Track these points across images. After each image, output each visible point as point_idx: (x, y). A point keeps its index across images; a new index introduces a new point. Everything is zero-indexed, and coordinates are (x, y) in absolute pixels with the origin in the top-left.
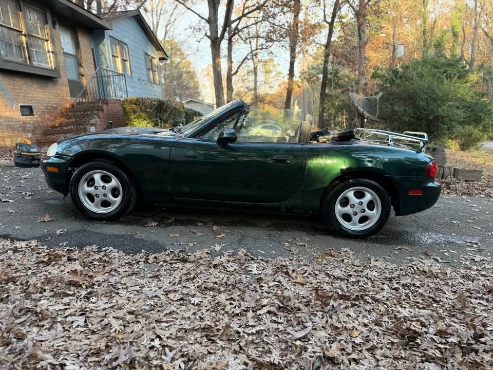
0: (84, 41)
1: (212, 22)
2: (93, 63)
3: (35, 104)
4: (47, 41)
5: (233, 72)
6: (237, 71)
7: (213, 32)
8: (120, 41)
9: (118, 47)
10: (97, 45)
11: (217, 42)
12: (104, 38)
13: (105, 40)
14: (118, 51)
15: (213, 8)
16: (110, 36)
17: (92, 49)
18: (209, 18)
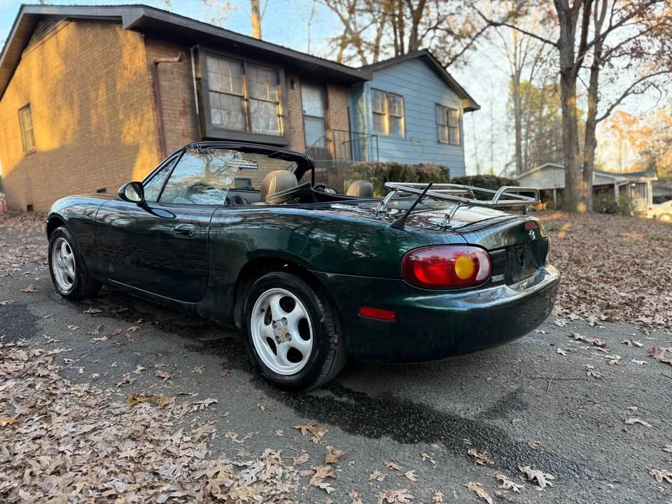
0: (337, 100)
1: (564, 45)
2: (348, 125)
3: (255, 177)
4: (278, 104)
5: (598, 117)
6: (608, 114)
7: (564, 60)
8: (390, 93)
9: (386, 102)
10: (355, 103)
11: (569, 74)
12: (362, 92)
13: (364, 94)
14: (386, 106)
15: (567, 24)
16: (372, 88)
17: (348, 108)
18: (560, 41)
